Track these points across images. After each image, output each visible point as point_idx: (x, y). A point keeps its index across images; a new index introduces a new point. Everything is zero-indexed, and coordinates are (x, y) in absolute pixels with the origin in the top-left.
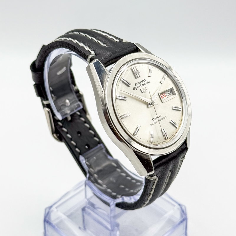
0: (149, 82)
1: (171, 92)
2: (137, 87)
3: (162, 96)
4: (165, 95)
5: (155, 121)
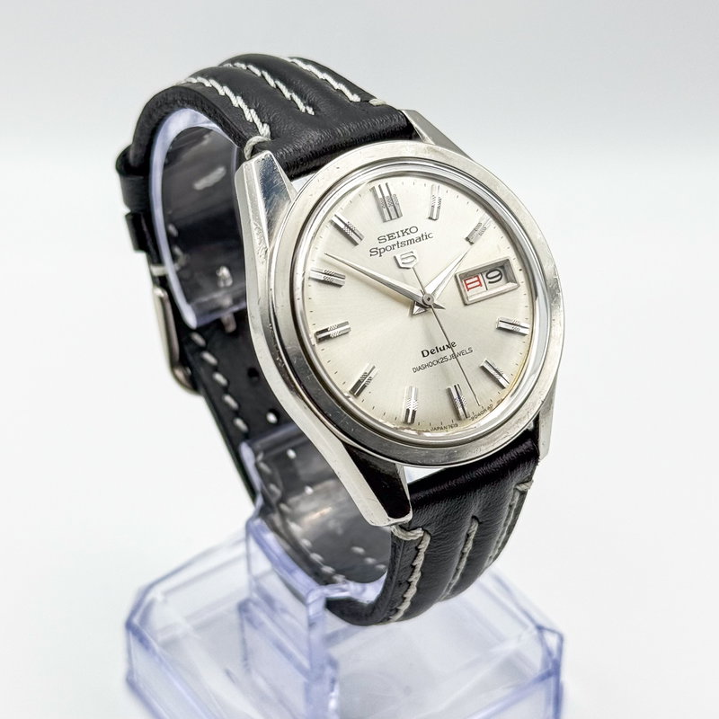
0: (427, 237)
2: (385, 249)
4: (479, 280)
5: (431, 358)
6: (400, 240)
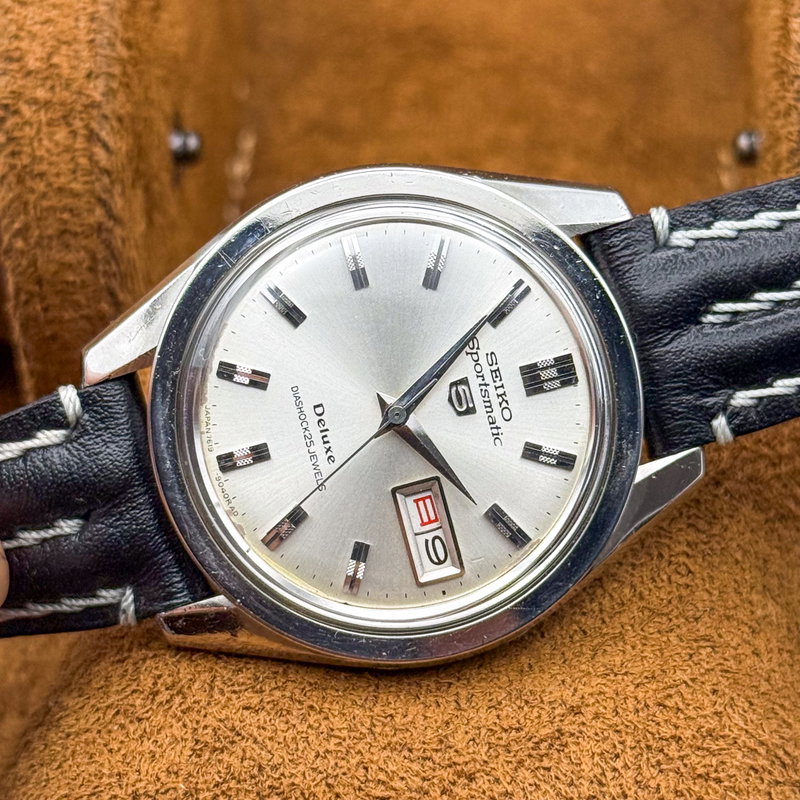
0: (496, 436)
3: (428, 501)
4: (430, 522)
5: (313, 419)
6: (491, 389)
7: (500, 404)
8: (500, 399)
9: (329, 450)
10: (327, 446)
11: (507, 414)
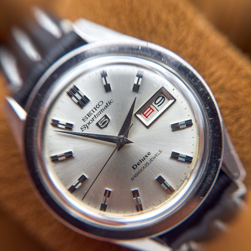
0: (110, 103)
1: (163, 97)
2: (89, 123)
3: (145, 113)
4: (151, 109)
5: (139, 167)
6: (95, 114)
7: (98, 108)
8: (97, 108)
9: (146, 156)
10: (145, 157)
11: (100, 104)
